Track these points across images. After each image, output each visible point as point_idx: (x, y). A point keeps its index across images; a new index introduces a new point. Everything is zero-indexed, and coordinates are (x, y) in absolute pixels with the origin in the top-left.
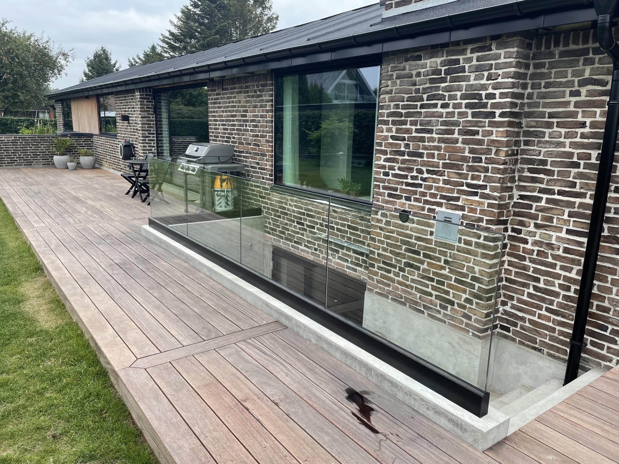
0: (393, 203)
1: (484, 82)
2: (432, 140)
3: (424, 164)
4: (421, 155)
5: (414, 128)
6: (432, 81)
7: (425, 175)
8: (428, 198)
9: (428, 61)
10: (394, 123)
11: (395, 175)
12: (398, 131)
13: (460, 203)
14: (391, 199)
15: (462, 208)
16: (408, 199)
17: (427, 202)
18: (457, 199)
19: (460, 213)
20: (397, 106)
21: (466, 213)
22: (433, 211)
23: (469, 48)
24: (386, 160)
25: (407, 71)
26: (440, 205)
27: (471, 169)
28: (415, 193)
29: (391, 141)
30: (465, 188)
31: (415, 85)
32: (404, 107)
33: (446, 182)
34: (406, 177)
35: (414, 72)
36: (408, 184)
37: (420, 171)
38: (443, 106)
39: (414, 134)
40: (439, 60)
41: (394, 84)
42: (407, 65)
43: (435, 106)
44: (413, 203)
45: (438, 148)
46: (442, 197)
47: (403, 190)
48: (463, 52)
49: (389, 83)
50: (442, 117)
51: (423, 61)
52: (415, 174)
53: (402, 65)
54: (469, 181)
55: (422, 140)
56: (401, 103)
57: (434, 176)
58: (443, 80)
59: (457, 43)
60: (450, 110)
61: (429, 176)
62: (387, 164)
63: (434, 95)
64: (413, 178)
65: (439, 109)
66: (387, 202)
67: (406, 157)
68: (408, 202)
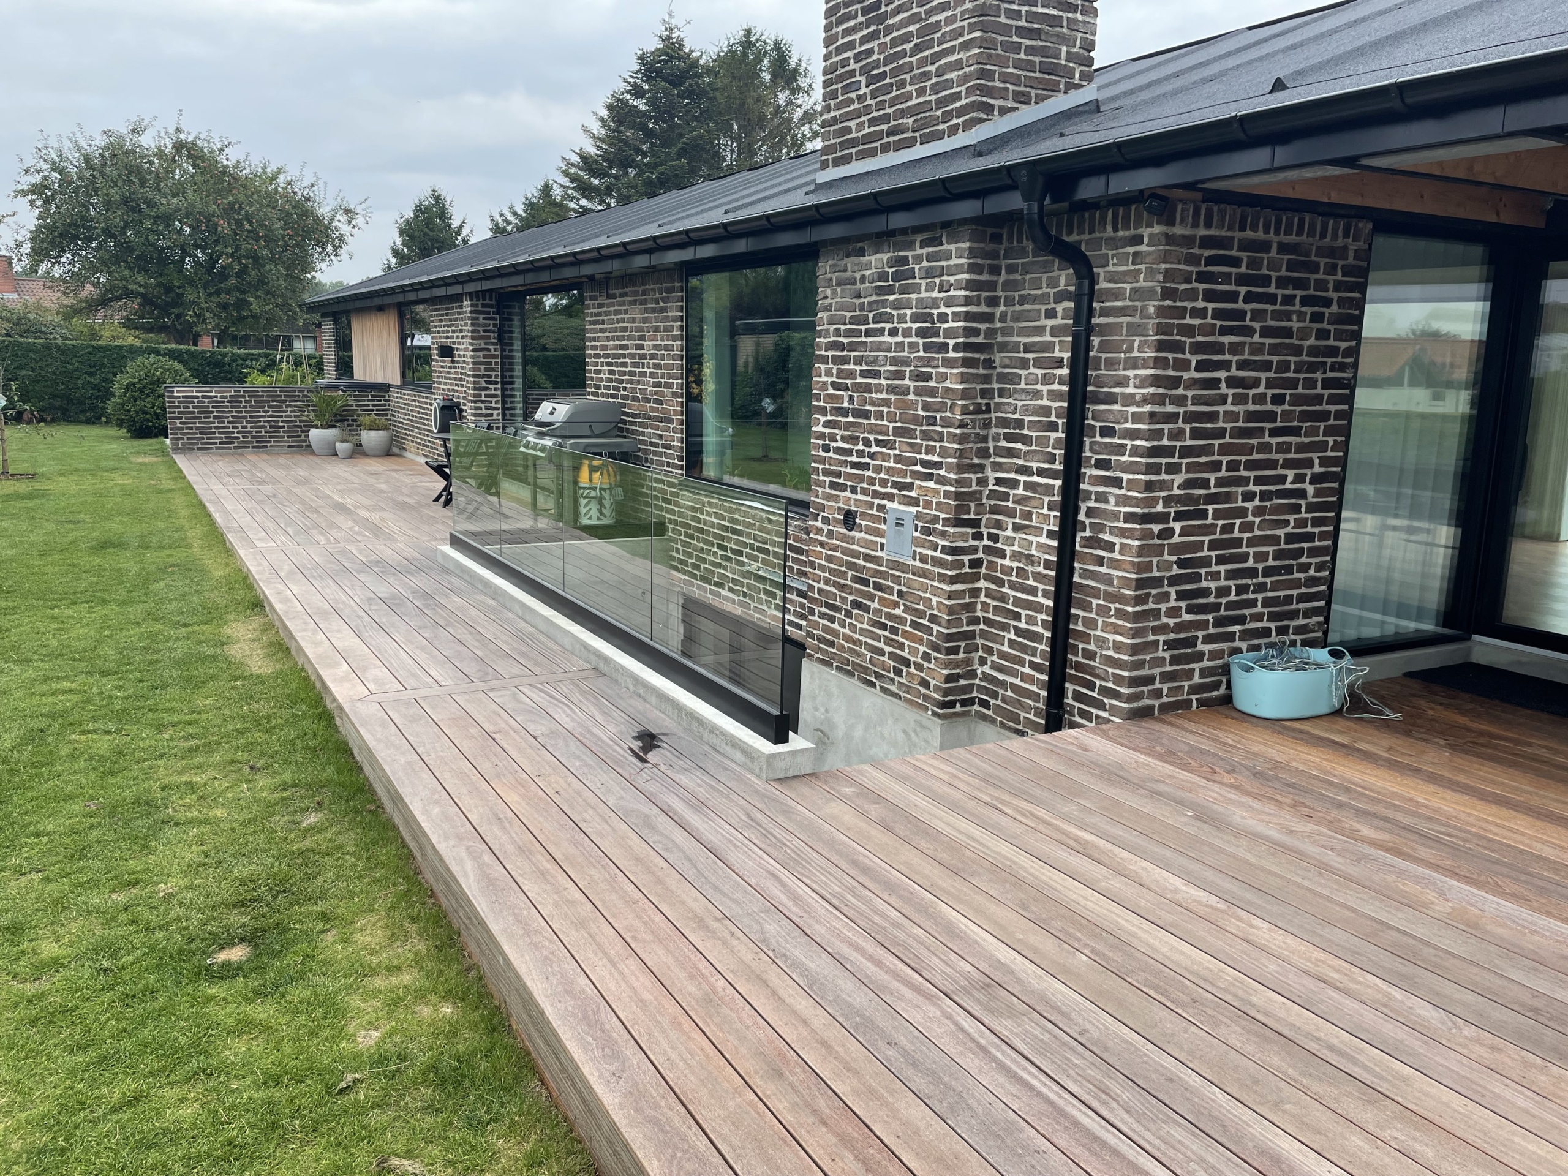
0: (835, 498)
1: (935, 294)
2: (879, 389)
3: (872, 430)
4: (866, 415)
5: (858, 368)
6: (880, 291)
7: (874, 449)
8: (877, 488)
9: (873, 258)
10: (836, 360)
11: (838, 451)
12: (840, 373)
13: (913, 494)
14: (834, 492)
15: (915, 502)
16: (854, 490)
17: (876, 494)
18: (910, 487)
19: (913, 509)
20: (837, 332)
21: (920, 509)
22: (881, 508)
23: (919, 238)
24: (827, 424)
25: (849, 273)
26: (890, 497)
27: (926, 436)
28: (861, 479)
29: (831, 391)
30: (918, 468)
31: (859, 296)
32: (849, 333)
33: (898, 459)
34: (849, 452)
35: (858, 276)
36: (855, 465)
37: (867, 443)
38: (893, 332)
39: (859, 380)
40: (885, 257)
41: (834, 294)
42: (850, 262)
43: (881, 332)
44: (860, 497)
45: (886, 403)
46: (895, 485)
47: (849, 476)
48: (910, 246)
49: (828, 292)
50: (890, 351)
51: (867, 258)
52: (860, 447)
53: (842, 263)
54: (923, 456)
55: (868, 388)
56: (843, 327)
57: (884, 450)
58: (890, 290)
59: (904, 231)
60: (899, 339)
61: (878, 449)
62: (827, 431)
63: (881, 314)
64: (861, 453)
65: (887, 338)
66: (828, 497)
67: (851, 419)
68: (854, 496)
